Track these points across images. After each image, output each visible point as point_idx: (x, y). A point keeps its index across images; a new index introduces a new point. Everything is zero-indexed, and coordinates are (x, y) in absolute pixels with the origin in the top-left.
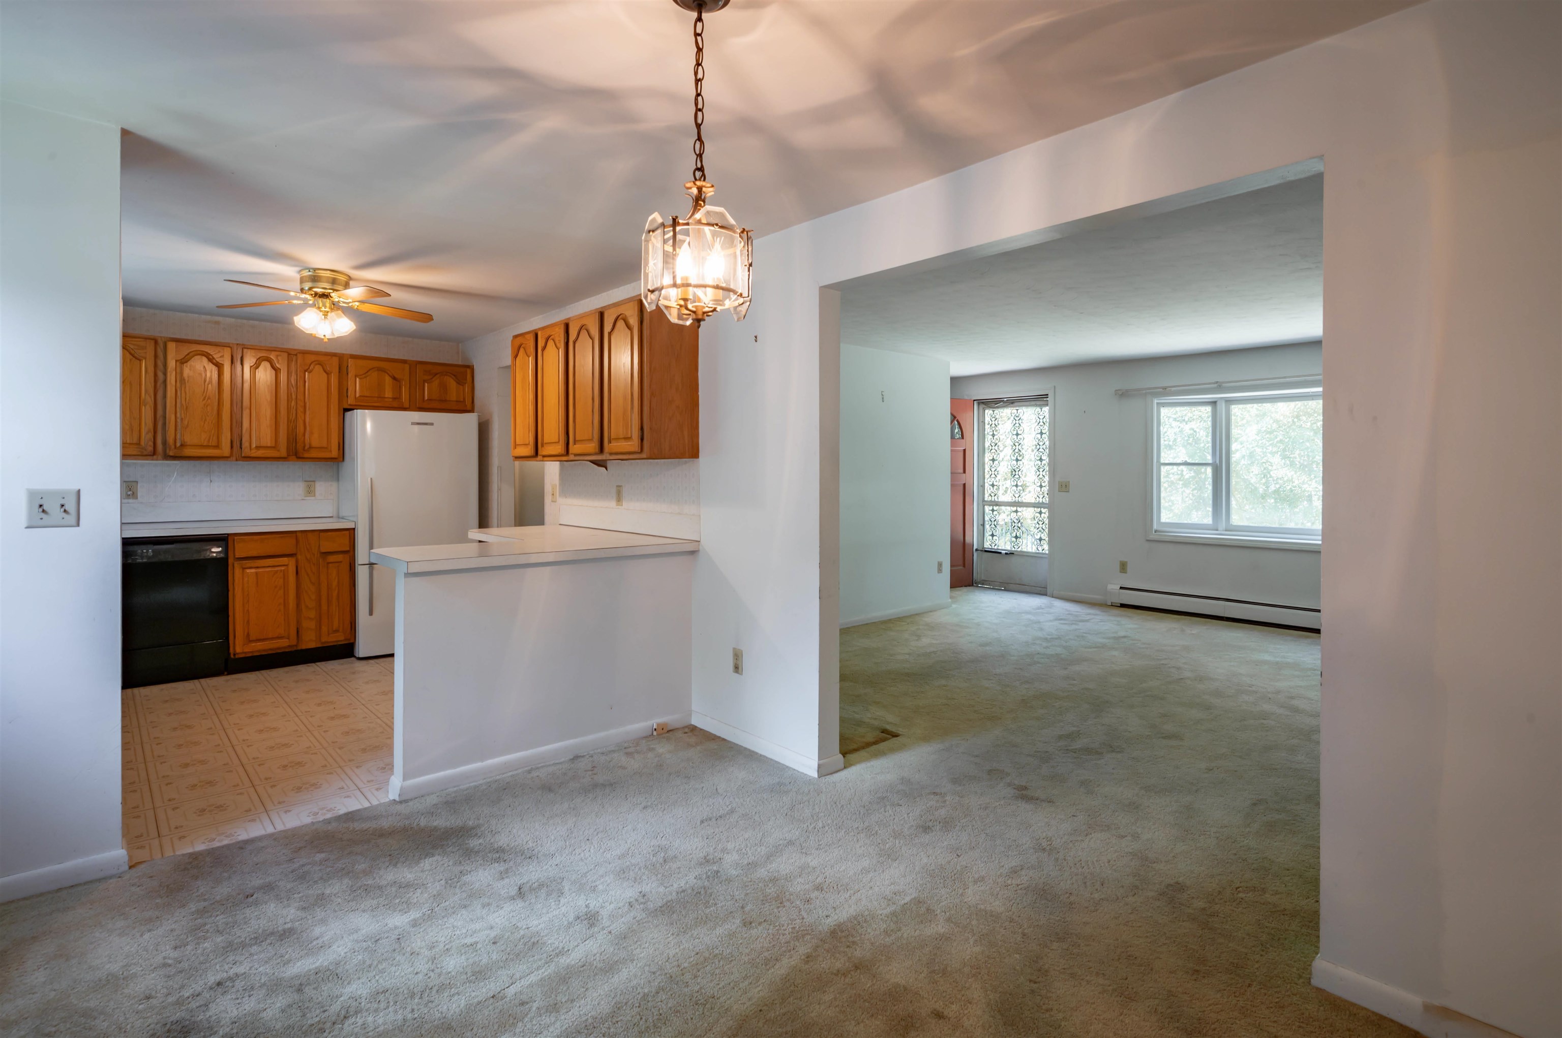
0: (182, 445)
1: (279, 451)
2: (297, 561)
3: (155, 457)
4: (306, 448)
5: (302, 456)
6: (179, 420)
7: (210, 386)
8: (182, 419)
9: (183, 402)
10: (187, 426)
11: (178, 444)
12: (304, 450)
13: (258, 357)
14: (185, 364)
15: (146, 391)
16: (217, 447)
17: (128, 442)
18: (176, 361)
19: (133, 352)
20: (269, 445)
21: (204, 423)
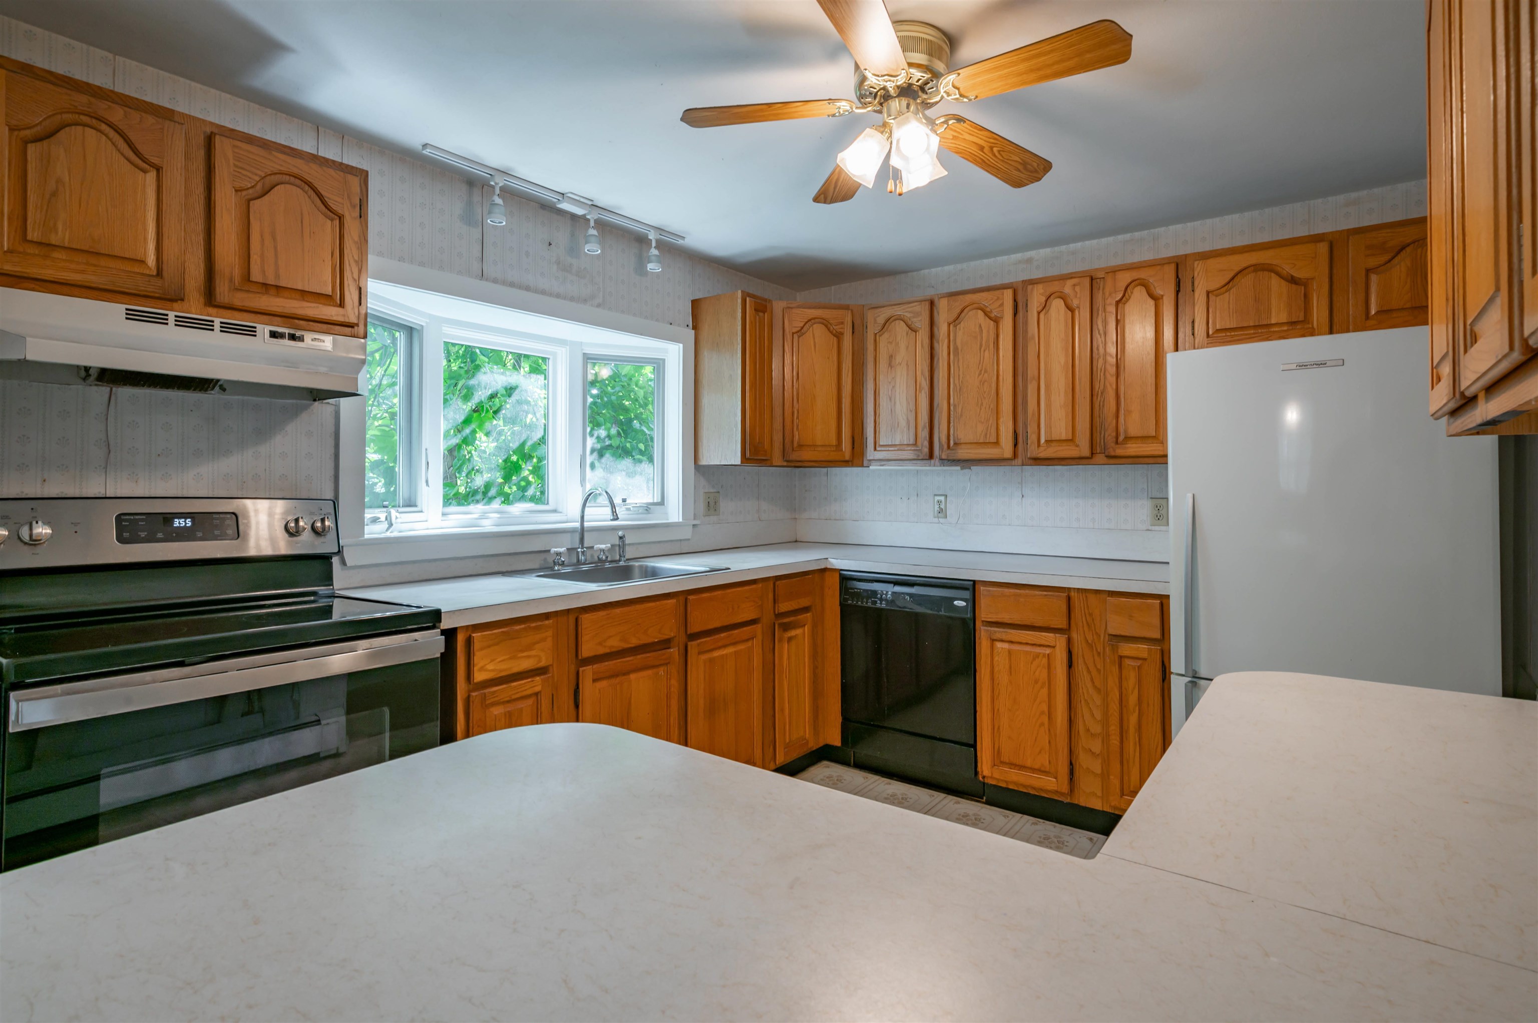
0: (955, 444)
1: (1077, 446)
2: (1069, 641)
3: (932, 461)
4: (1121, 438)
5: (1113, 454)
6: (952, 408)
7: (987, 352)
8: (955, 406)
9: (957, 382)
10: (961, 415)
11: (952, 443)
12: (1117, 443)
13: (1048, 294)
14: (958, 327)
15: (922, 374)
16: (997, 443)
17: (905, 443)
18: (949, 325)
19: (910, 323)
20: (1063, 437)
21: (981, 409)
